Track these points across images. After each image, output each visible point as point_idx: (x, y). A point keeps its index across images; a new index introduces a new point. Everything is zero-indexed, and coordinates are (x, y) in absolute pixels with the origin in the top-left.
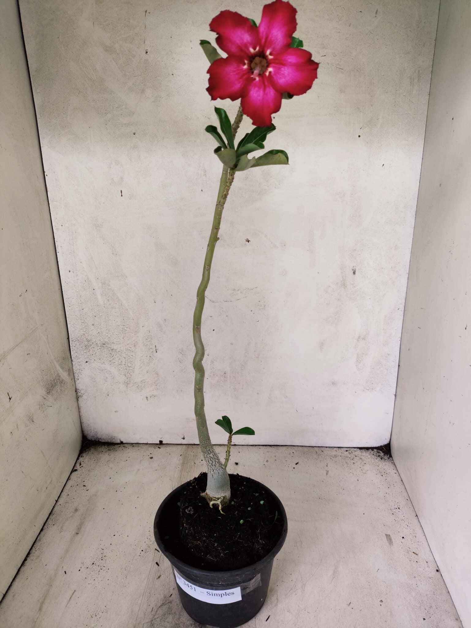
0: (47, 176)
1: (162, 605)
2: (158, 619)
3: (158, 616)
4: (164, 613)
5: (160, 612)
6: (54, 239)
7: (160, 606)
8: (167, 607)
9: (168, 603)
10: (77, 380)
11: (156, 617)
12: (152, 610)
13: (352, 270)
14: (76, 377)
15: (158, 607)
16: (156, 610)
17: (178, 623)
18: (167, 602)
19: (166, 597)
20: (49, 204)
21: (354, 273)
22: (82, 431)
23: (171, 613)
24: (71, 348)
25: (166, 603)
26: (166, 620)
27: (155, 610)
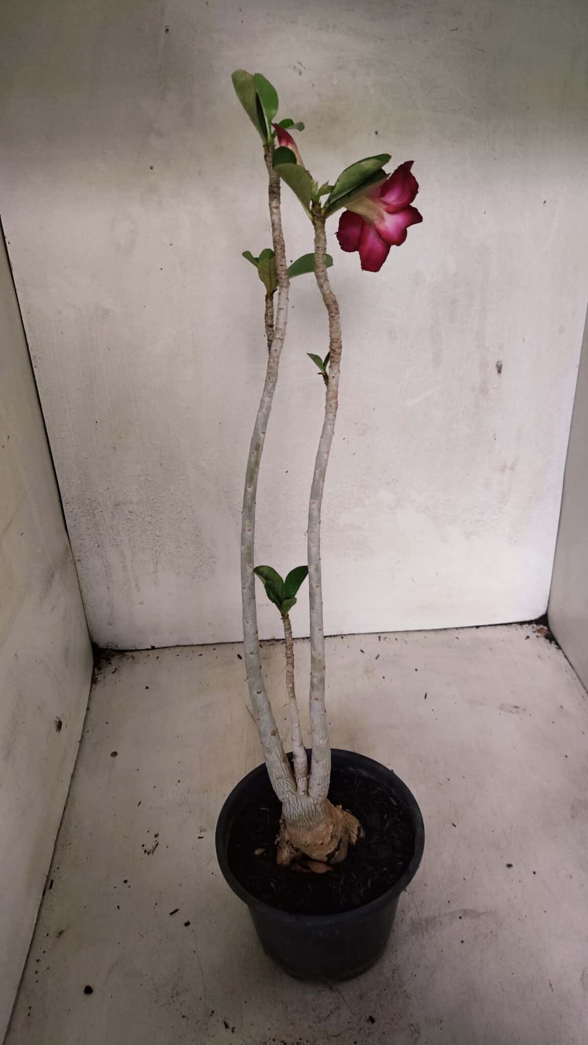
0: (9, 243)
6: (27, 345)
10: (78, 562)
13: (497, 366)
14: (76, 558)
20: (15, 290)
21: (499, 371)
22: (91, 637)
24: (65, 514)
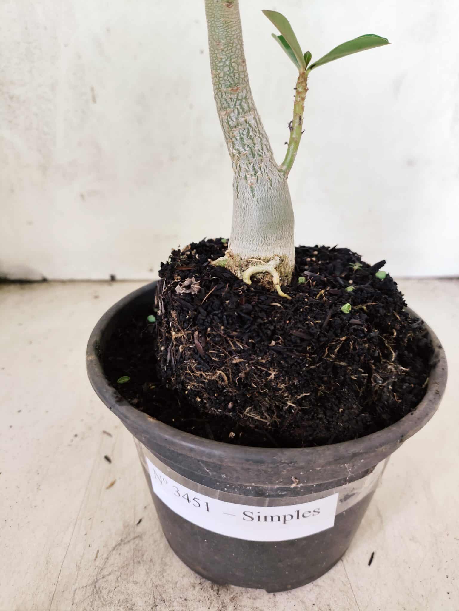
1: (120, 544)
2: (112, 578)
3: (110, 570)
4: (124, 563)
5: (117, 560)
7: (114, 545)
8: (133, 547)
9: (134, 538)
11: (105, 572)
12: (96, 557)
15: (110, 549)
16: (105, 556)
17: (160, 583)
18: (132, 536)
19: (128, 526)
23: (143, 561)
25: (129, 539)
26: (131, 579)
27: (102, 555)
